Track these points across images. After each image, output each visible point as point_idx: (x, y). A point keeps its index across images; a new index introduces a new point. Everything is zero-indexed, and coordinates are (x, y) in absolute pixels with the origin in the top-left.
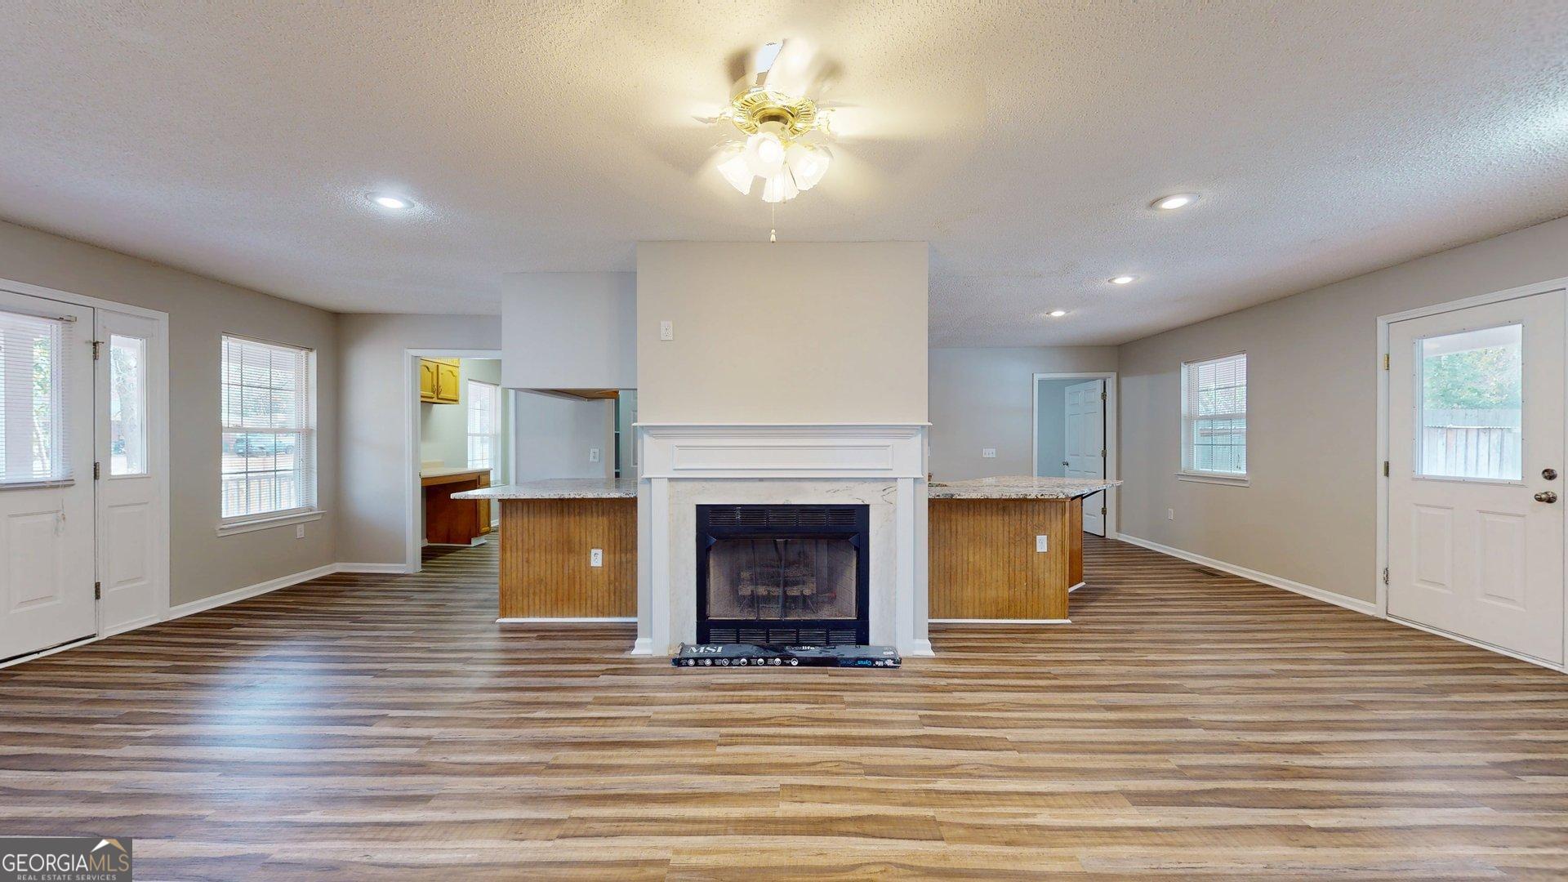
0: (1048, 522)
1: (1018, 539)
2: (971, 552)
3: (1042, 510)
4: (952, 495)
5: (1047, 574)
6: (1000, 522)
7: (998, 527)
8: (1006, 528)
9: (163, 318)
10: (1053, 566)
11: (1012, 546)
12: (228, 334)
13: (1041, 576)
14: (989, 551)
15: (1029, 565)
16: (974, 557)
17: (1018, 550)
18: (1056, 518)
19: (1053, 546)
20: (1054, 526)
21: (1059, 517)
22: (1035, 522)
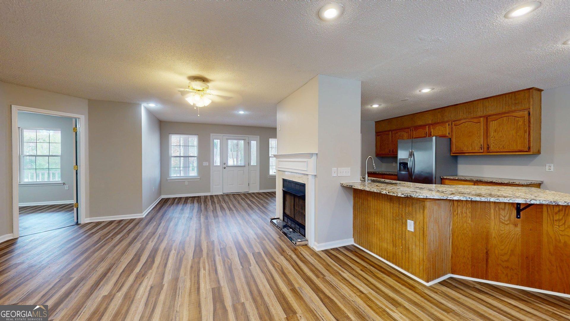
0: (414, 213)
1: (397, 218)
2: (376, 219)
3: (410, 204)
4: (352, 186)
5: (414, 247)
6: (389, 207)
7: (387, 209)
8: (392, 211)
9: (259, 137)
10: (418, 243)
11: (394, 222)
12: (271, 138)
13: (410, 246)
14: (383, 221)
15: (404, 237)
16: (377, 222)
17: (397, 225)
18: (420, 211)
19: (418, 229)
20: (418, 216)
21: (422, 211)
22: (407, 211)
